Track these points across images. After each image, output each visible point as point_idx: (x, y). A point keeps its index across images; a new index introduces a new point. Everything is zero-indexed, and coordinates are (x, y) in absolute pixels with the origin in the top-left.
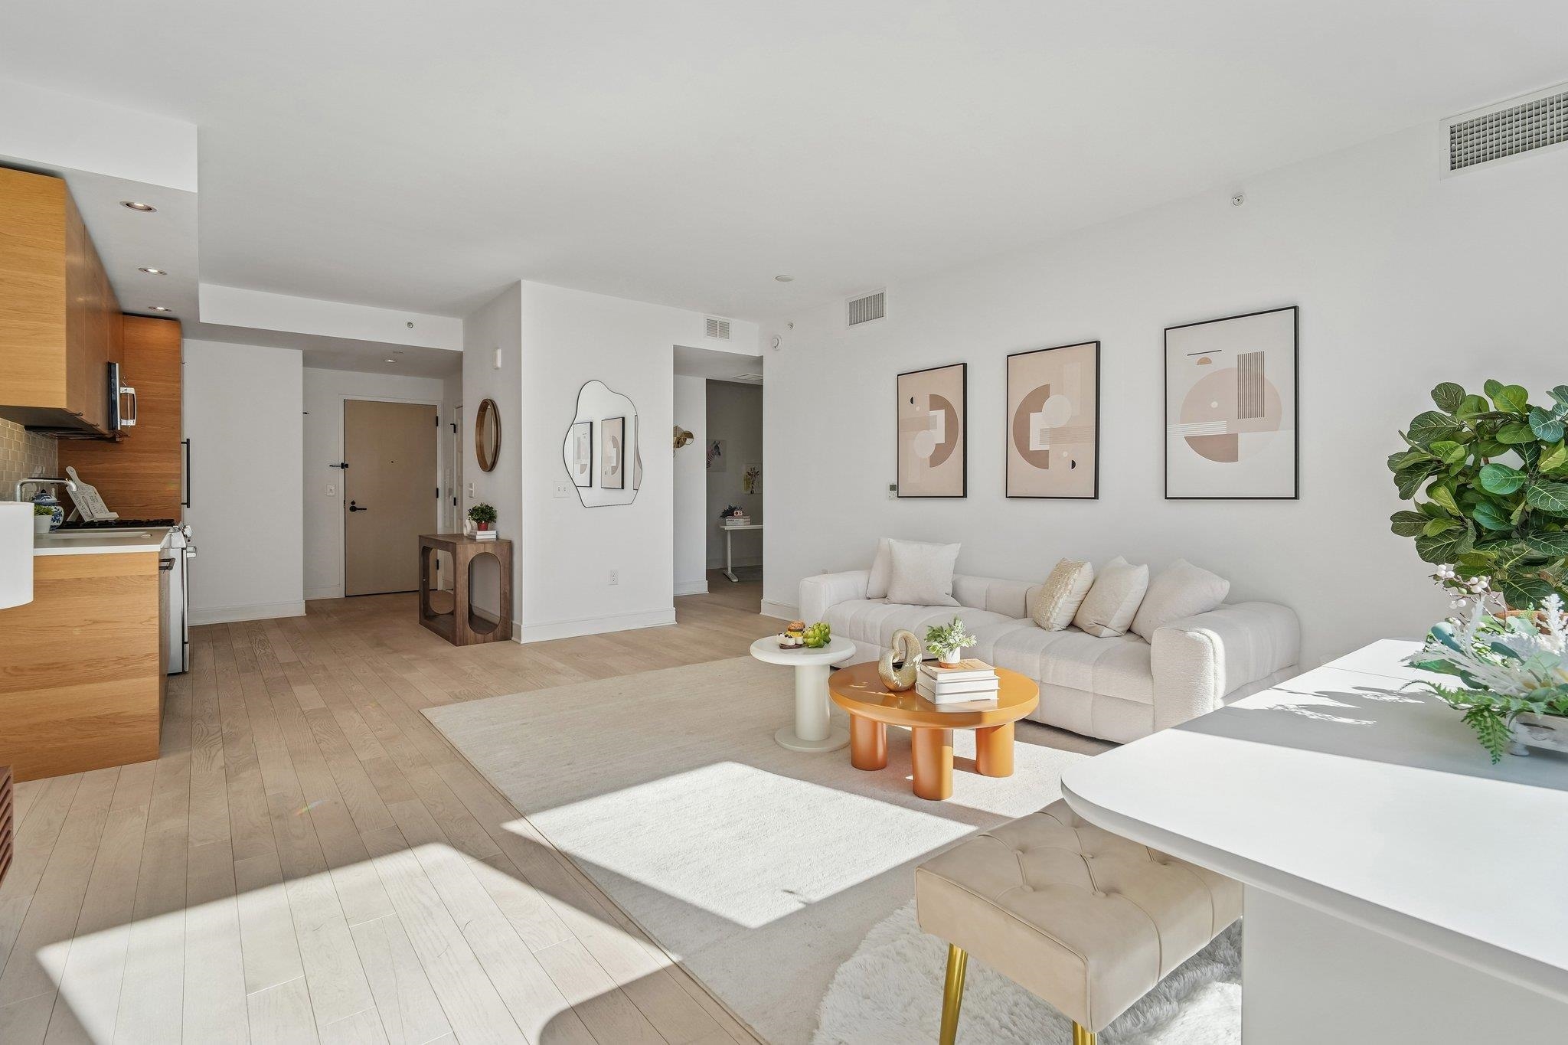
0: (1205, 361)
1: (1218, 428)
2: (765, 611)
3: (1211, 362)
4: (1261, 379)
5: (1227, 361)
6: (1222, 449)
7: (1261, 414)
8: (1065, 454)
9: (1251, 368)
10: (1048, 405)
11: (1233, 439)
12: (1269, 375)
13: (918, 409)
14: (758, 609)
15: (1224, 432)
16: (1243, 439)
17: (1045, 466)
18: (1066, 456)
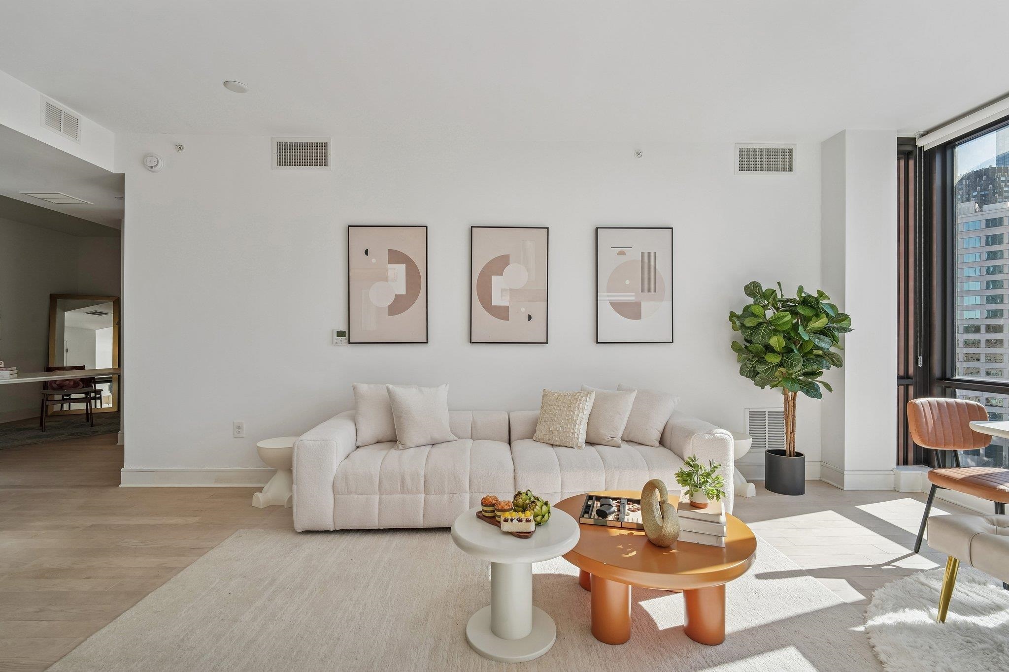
0: (622, 253)
1: (630, 297)
2: (129, 479)
3: (625, 255)
4: (654, 269)
5: (634, 255)
6: (631, 311)
7: (654, 290)
8: (523, 310)
9: (648, 263)
10: (507, 270)
11: (638, 305)
12: (658, 267)
13: (374, 261)
14: (116, 480)
15: (633, 301)
16: (644, 305)
17: (506, 318)
18: (524, 311)
